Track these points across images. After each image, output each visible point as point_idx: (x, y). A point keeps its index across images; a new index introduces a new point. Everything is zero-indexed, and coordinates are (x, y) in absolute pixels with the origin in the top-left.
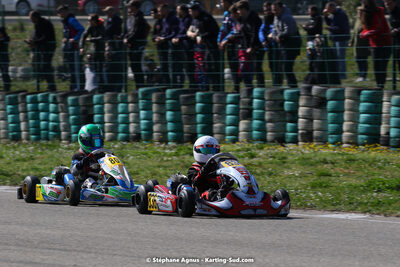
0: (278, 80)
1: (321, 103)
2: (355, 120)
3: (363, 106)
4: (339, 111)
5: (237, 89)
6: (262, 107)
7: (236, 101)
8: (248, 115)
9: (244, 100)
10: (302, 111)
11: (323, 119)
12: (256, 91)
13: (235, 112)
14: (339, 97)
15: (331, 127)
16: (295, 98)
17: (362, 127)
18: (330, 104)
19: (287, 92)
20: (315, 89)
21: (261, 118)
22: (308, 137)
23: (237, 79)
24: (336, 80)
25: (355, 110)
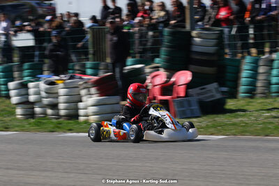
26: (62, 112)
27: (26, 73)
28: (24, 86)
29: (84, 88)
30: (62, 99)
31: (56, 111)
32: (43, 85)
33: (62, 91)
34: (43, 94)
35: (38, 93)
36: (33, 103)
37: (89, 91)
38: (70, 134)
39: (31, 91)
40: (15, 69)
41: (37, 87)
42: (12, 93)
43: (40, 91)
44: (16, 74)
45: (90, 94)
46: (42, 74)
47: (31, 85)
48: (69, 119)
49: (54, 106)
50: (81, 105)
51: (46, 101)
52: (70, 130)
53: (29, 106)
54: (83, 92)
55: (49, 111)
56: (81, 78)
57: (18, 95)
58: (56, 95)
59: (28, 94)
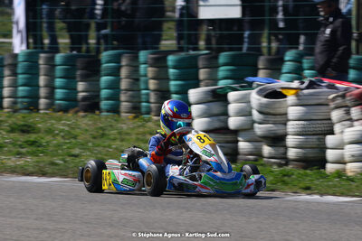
26: (292, 153)
27: (222, 71)
28: (219, 97)
29: (337, 108)
30: (292, 126)
31: (281, 150)
32: (255, 98)
33: (293, 111)
34: (256, 115)
35: (246, 113)
36: (236, 132)
37: (348, 113)
38: (305, 197)
39: (232, 108)
40: (201, 63)
41: (246, 100)
42: (195, 109)
43: (251, 108)
44: (203, 73)
45: (351, 120)
46: (256, 75)
47: (232, 96)
48: (305, 168)
49: (277, 140)
50: (330, 140)
51: (260, 129)
52: (307, 189)
53: (229, 137)
54: (336, 115)
55: (267, 150)
56: (331, 87)
57: (204, 114)
58: (283, 119)
59: (226, 114)
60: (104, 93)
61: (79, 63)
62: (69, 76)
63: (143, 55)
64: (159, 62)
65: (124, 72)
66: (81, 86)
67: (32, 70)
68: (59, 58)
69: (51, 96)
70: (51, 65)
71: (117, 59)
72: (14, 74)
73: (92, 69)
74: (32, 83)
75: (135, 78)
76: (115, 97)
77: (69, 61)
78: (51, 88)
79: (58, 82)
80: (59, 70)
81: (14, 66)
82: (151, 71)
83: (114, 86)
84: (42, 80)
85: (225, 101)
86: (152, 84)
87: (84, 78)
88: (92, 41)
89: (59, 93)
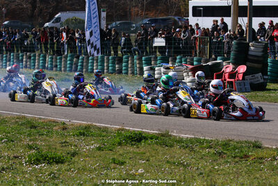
0: (18, 51)
1: (30, 57)
2: (39, 62)
3: (41, 59)
4: (35, 60)
5: (7, 53)
6: (13, 58)
7: (6, 57)
8: (10, 61)
9: (9, 56)
10: (24, 60)
11: (30, 62)
12: (12, 54)
13: (6, 60)
14: (35, 56)
15: (32, 64)
16: (22, 56)
17: (41, 64)
18: (32, 58)
19: (21, 54)
20: (28, 54)
21: (13, 61)
22: (26, 67)
23: (7, 50)
24: (34, 51)
25: (39, 60)
35: (160, 74)
37: (188, 74)
40: (152, 59)
43: (161, 72)
60: (124, 68)
61: (116, 59)
62: (113, 63)
63: (135, 57)
64: (140, 59)
65: (129, 62)
66: (117, 66)
67: (103, 61)
68: (110, 57)
69: (108, 69)
70: (108, 59)
71: (128, 58)
72: (97, 62)
73: (120, 61)
74: (102, 65)
75: (133, 64)
76: (127, 70)
77: (113, 58)
78: (108, 67)
79: (110, 65)
80: (110, 61)
81: (97, 60)
82: (137, 62)
83: (127, 66)
84: (105, 64)
85: (154, 70)
86: (138, 66)
87: (118, 64)
88: (119, 52)
89: (110, 68)
